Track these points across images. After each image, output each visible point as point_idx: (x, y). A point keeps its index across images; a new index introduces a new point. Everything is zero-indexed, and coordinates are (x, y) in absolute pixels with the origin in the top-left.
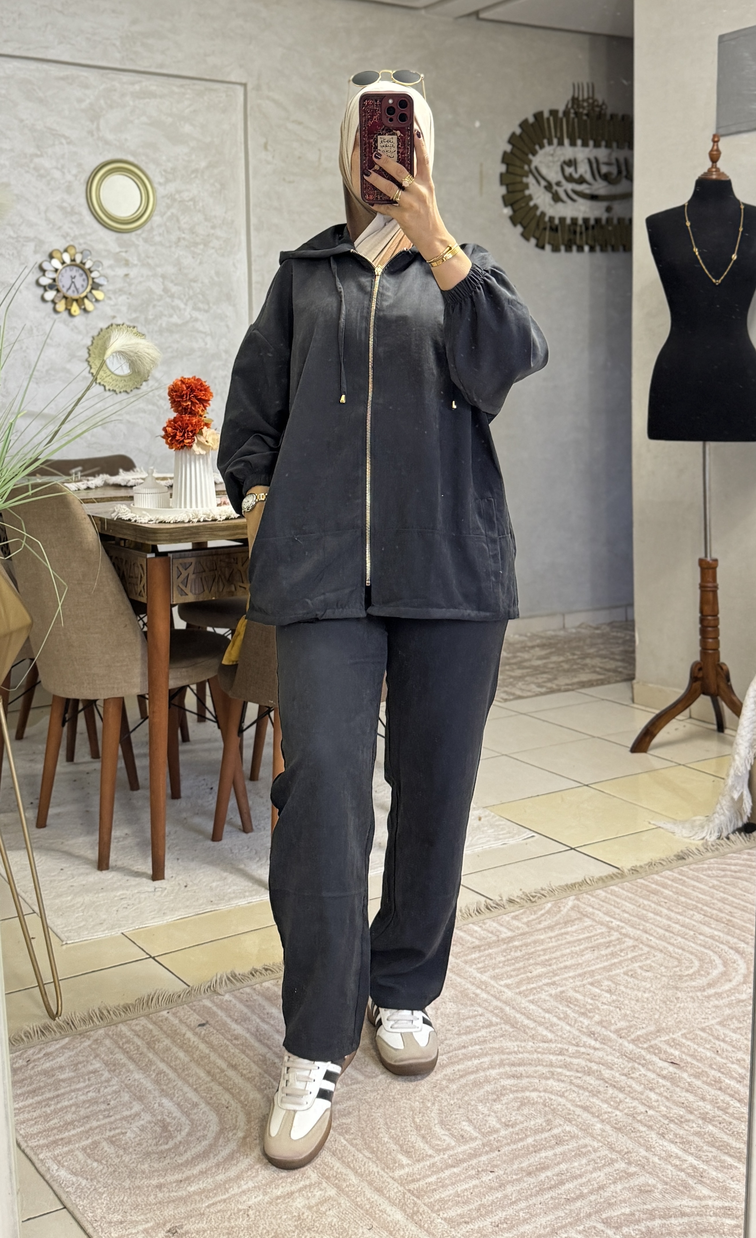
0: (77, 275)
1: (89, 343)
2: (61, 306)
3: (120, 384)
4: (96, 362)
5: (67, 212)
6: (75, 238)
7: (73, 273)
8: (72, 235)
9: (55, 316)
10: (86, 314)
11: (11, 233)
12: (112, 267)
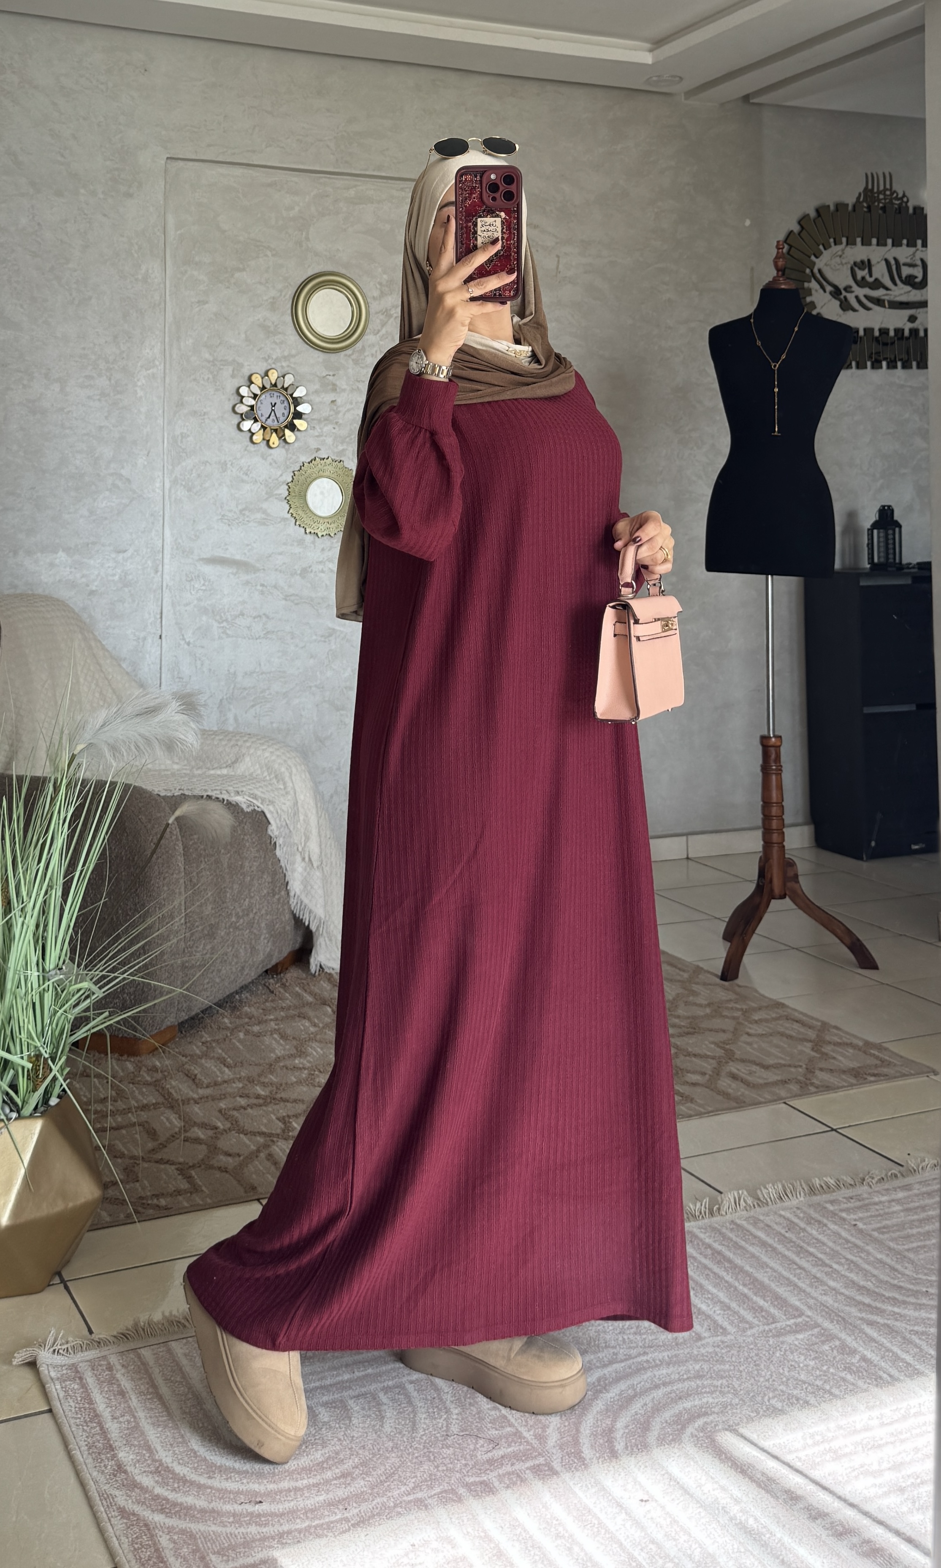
0: (278, 402)
1: (290, 479)
2: (257, 438)
3: (322, 527)
4: (295, 502)
5: (269, 331)
6: (277, 360)
7: (273, 401)
8: (274, 357)
9: (251, 447)
10: (287, 446)
11: (207, 356)
12: (316, 392)
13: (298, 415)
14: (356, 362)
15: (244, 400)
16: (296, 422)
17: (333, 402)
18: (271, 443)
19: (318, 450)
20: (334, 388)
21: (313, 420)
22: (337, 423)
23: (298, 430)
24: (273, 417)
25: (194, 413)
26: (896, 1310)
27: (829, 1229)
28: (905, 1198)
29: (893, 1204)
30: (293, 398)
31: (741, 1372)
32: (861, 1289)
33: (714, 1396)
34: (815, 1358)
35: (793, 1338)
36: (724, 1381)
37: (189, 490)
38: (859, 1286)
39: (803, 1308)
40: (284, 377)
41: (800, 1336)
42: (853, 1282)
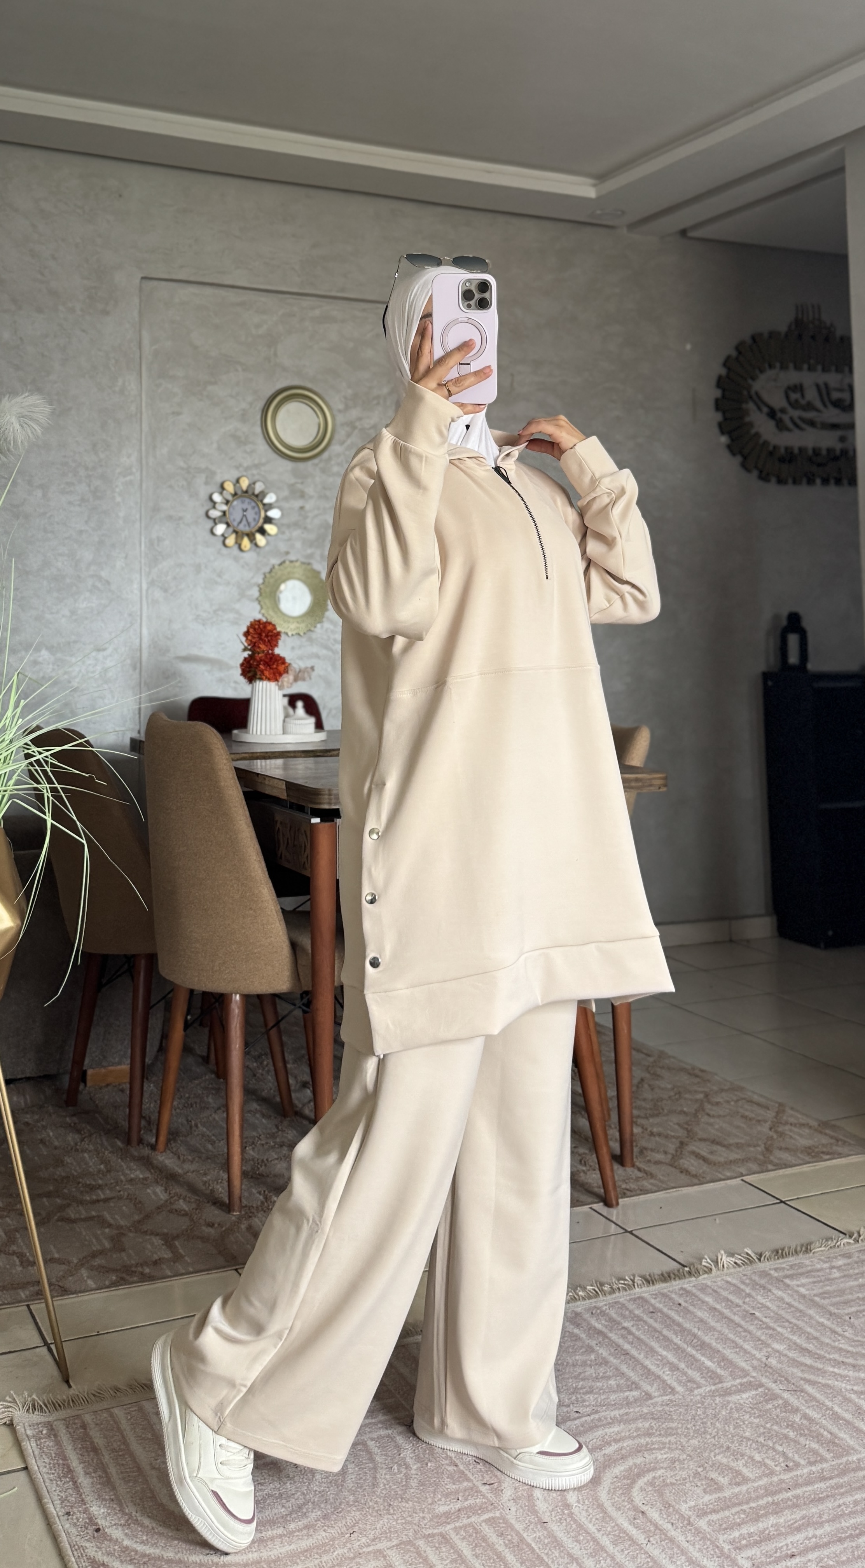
0: (249, 507)
1: (260, 581)
2: (231, 541)
3: (293, 626)
4: (267, 602)
5: (241, 441)
6: (247, 469)
7: (245, 506)
8: (245, 465)
9: (224, 551)
10: (258, 550)
11: (182, 464)
12: (286, 499)
13: (268, 520)
14: (323, 471)
15: (217, 506)
16: (268, 527)
17: (302, 508)
18: (243, 547)
19: (287, 553)
20: (302, 495)
21: (283, 525)
22: (305, 528)
23: (269, 535)
24: (244, 522)
25: (170, 518)
26: (836, 1370)
27: (773, 1294)
28: (845, 1265)
29: (835, 1270)
30: (264, 505)
31: (688, 1429)
32: (804, 1351)
33: (663, 1452)
34: (758, 1417)
35: (738, 1397)
36: (672, 1439)
37: (166, 591)
38: (802, 1349)
39: (747, 1367)
40: (254, 483)
41: (745, 1396)
42: (795, 1343)
